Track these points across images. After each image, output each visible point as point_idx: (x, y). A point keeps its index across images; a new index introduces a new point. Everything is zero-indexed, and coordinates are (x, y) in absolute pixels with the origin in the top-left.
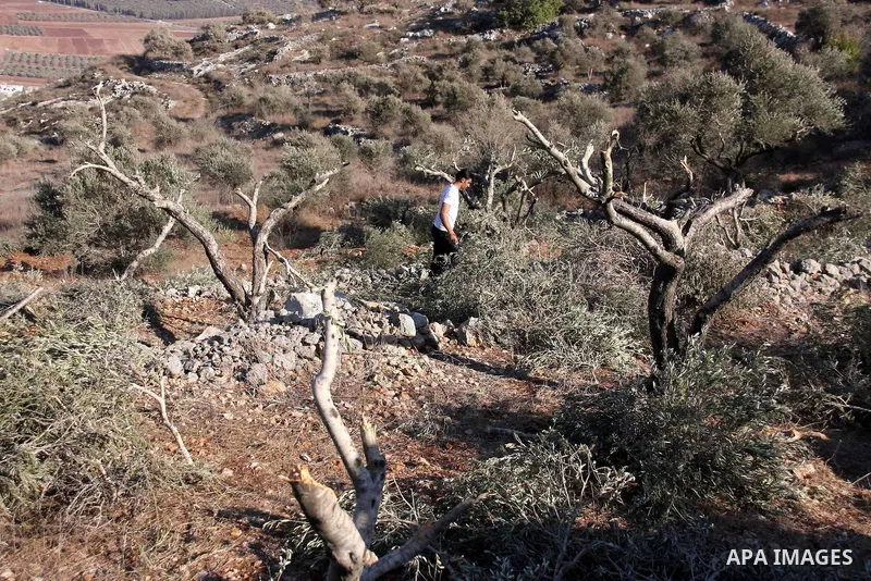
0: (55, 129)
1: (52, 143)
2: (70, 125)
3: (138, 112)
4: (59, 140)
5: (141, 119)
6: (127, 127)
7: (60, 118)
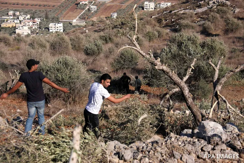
0: (178, 24)
1: (176, 31)
2: (184, 22)
3: (218, 15)
4: (179, 29)
5: (219, 19)
6: (212, 23)
7: (181, 18)
